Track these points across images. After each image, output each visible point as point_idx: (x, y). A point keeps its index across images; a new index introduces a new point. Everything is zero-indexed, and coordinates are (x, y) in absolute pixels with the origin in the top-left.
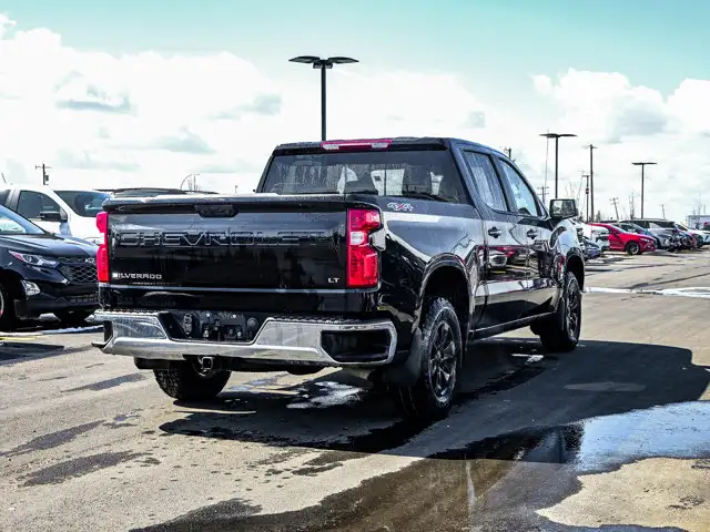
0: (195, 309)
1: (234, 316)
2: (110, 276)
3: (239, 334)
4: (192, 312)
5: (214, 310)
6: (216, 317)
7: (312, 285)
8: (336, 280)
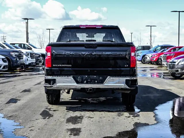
0: (82, 75)
1: (95, 76)
2: (52, 65)
3: (96, 81)
4: (81, 76)
5: (88, 75)
6: (89, 77)
7: (120, 67)
8: (127, 66)
